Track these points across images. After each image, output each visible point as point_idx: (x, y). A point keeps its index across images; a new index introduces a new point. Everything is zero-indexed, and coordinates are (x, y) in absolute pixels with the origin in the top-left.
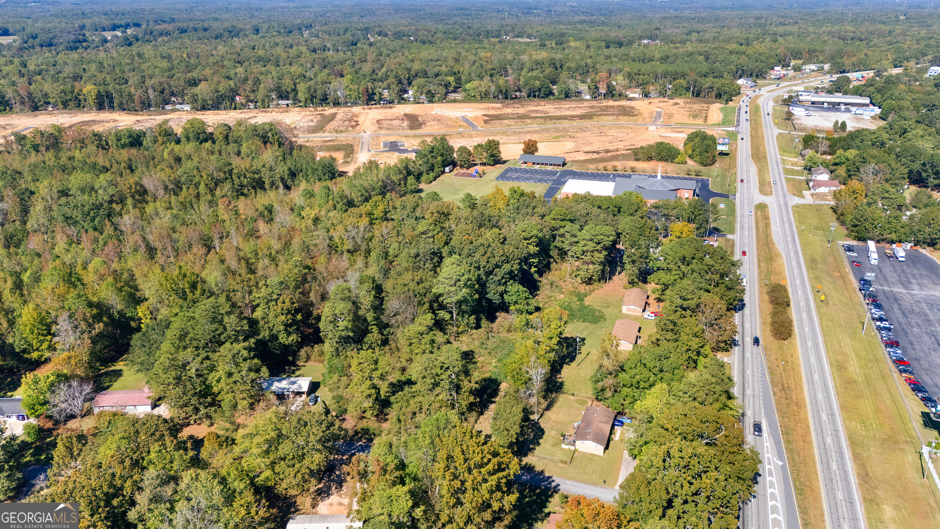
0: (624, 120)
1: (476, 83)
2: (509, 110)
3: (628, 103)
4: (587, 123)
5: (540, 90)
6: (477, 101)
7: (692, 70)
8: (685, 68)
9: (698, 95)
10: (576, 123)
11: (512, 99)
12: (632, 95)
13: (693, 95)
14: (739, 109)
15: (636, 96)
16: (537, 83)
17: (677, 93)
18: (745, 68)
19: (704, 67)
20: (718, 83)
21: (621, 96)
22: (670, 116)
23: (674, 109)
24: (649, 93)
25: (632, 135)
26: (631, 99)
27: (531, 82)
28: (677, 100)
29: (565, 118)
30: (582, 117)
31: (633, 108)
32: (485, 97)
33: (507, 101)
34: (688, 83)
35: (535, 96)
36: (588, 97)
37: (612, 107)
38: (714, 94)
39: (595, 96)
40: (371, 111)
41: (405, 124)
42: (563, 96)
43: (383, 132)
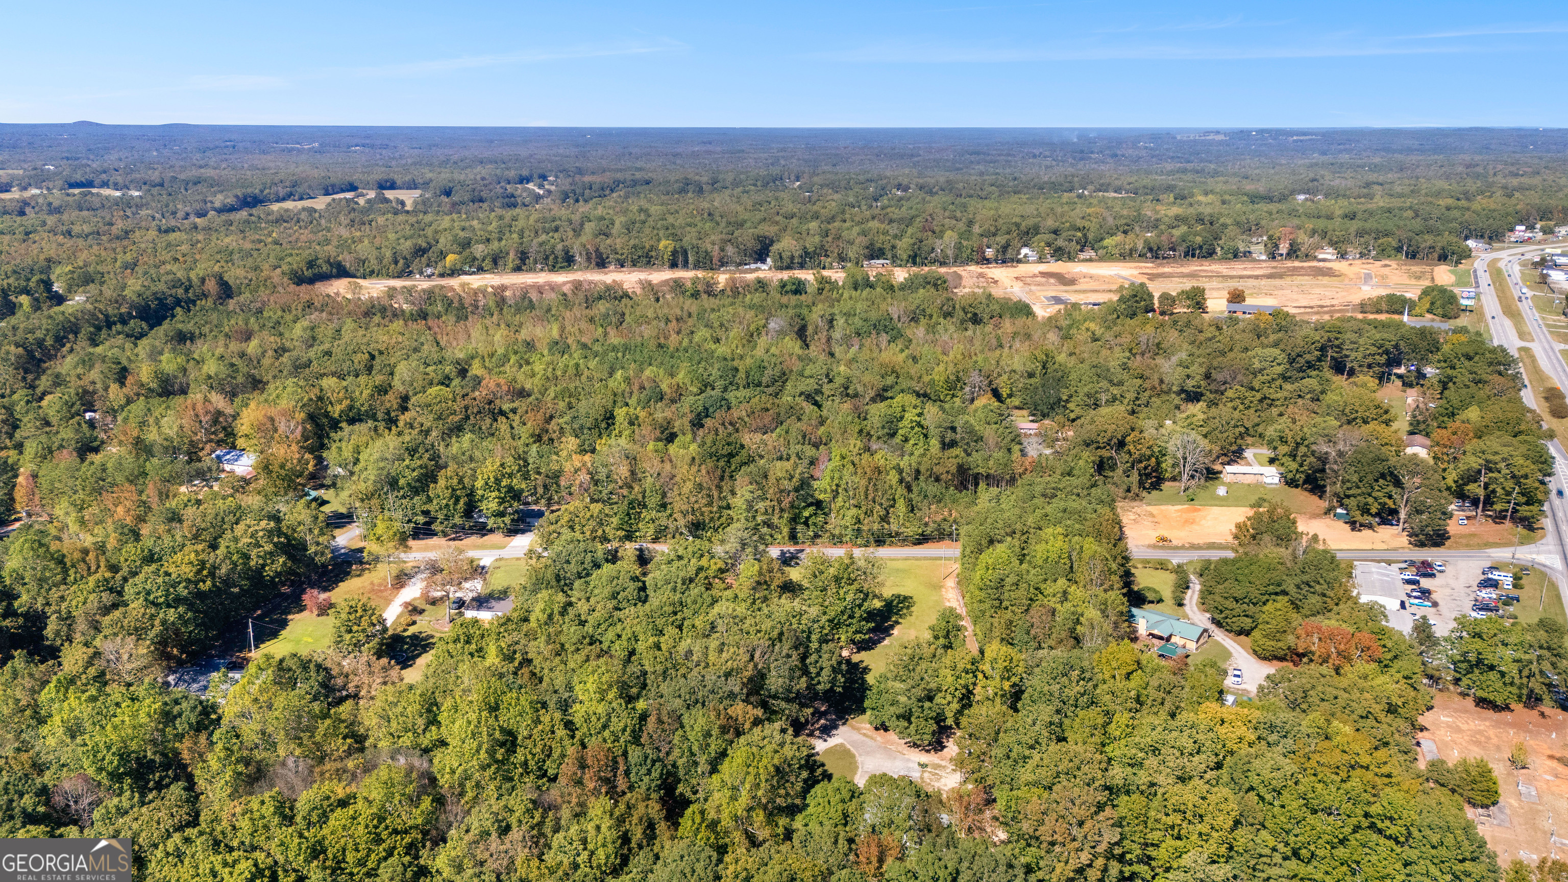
0: (1325, 280)
1: (1119, 238)
2: (1167, 270)
3: (1321, 264)
4: (1278, 282)
5: (1201, 247)
6: (1118, 260)
7: (1399, 227)
8: (1390, 226)
9: (1414, 257)
10: (1264, 282)
11: (1164, 258)
12: (1321, 256)
13: (1407, 256)
14: (1475, 271)
15: (1329, 257)
16: (1199, 239)
17: (1383, 253)
18: (1472, 227)
19: (1417, 224)
20: (1441, 242)
21: (1307, 257)
22: (1384, 277)
23: (1386, 271)
24: (1346, 253)
25: (1344, 294)
26: (1324, 260)
27: (1191, 238)
28: (1387, 262)
29: (1249, 277)
30: (1270, 276)
31: (1331, 269)
32: (1127, 255)
33: (1158, 261)
34: (1400, 241)
35: (1193, 256)
36: (1264, 257)
37: (1302, 268)
38: (1436, 255)
39: (1272, 256)
40: (993, 270)
41: (1052, 281)
42: (1230, 256)
43: (1033, 288)
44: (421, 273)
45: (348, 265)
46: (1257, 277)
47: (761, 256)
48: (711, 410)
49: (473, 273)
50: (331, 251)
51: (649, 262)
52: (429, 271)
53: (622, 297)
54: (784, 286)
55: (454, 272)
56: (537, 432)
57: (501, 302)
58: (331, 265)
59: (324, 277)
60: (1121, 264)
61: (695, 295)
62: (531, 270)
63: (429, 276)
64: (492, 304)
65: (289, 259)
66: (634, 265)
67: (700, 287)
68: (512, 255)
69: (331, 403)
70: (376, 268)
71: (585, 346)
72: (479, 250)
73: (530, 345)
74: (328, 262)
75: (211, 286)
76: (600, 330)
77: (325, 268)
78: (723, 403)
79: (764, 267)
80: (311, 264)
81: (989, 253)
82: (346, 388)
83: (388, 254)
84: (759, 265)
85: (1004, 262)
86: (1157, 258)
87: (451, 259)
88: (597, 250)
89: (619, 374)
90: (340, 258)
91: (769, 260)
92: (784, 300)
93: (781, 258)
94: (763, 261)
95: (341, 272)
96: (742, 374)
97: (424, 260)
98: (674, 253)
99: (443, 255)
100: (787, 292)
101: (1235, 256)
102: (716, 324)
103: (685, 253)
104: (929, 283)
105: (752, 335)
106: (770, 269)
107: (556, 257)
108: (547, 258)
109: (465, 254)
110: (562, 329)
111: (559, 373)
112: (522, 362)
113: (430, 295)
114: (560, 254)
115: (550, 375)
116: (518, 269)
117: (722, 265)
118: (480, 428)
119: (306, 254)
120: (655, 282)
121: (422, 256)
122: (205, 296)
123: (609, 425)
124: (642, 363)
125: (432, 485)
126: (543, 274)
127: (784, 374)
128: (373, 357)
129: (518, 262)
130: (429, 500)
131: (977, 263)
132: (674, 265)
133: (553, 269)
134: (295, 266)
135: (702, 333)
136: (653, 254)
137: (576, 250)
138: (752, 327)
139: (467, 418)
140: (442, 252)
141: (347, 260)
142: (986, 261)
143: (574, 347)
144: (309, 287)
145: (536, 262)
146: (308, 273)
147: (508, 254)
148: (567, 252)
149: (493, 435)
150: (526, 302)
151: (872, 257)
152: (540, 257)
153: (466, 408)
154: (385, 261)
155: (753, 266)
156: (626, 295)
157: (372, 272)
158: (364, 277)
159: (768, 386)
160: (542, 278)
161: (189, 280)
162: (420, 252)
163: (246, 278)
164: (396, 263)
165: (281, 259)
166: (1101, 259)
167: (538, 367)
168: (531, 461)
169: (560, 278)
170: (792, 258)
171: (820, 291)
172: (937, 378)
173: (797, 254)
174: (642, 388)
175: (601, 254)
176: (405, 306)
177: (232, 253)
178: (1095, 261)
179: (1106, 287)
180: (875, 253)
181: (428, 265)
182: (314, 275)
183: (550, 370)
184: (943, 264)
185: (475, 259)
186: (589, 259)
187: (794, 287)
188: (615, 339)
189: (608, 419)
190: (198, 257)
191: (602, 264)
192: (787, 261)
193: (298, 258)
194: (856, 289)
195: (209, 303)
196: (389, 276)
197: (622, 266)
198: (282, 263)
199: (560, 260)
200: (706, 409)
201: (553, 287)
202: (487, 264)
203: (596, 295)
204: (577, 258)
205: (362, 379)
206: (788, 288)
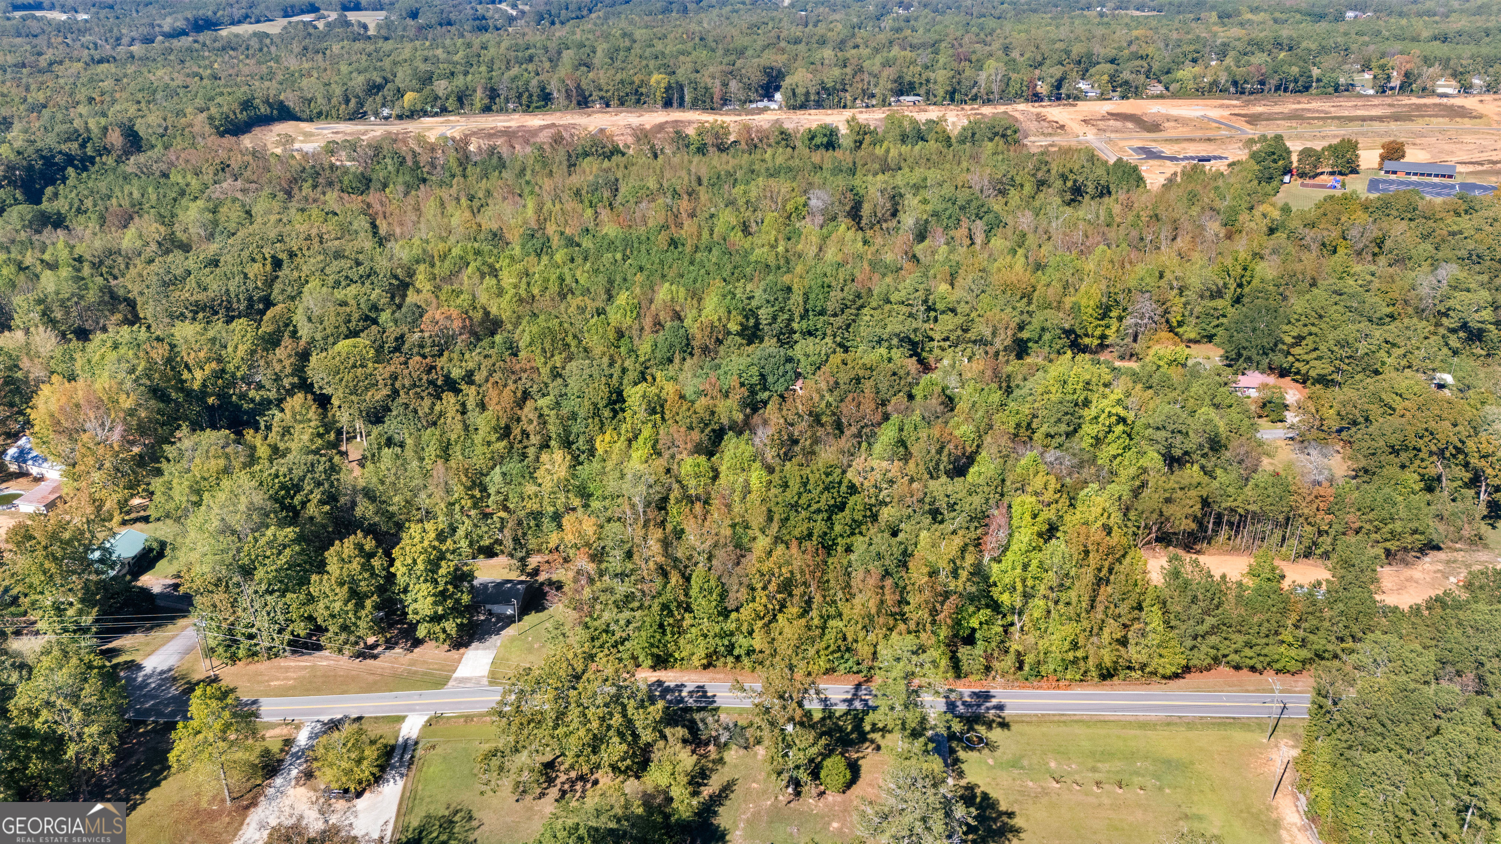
0: (1468, 123)
1: (1198, 68)
2: (1260, 109)
3: (1445, 100)
5: (1296, 80)
6: (1196, 97)
10: (1393, 126)
11: (1251, 94)
12: (1441, 90)
15: (1451, 91)
16: (1294, 70)
21: (1426, 91)
24: (1469, 86)
26: (1447, 95)
27: (1285, 68)
29: (1371, 118)
30: (1396, 118)
31: (1459, 107)
33: (1246, 97)
35: (1286, 90)
36: (1371, 92)
37: (1425, 105)
39: (1382, 90)
40: (1049, 109)
41: (1130, 125)
42: (1331, 90)
43: (1113, 136)
44: (376, 114)
45: (291, 105)
46: (1380, 119)
47: (768, 89)
48: (770, 379)
49: (436, 114)
50: (271, 88)
51: (638, 101)
52: (386, 112)
53: (612, 154)
54: (812, 138)
55: (412, 114)
56: (503, 424)
57: (465, 159)
58: (270, 105)
59: (266, 121)
60: (1200, 102)
61: (702, 150)
62: (502, 110)
63: (386, 118)
64: (453, 163)
65: (219, 100)
66: (622, 104)
67: (709, 140)
68: (479, 94)
69: (187, 366)
70: (324, 109)
71: (571, 242)
72: (441, 87)
73: (497, 237)
74: (267, 102)
75: (115, 138)
76: (589, 212)
77: (264, 110)
78: (789, 366)
79: (773, 106)
80: (247, 105)
81: (1042, 88)
82: (213, 340)
83: (338, 91)
84: (766, 103)
85: (1059, 99)
86: (1243, 93)
87: (409, 97)
88: (578, 87)
89: (622, 298)
90: (282, 97)
91: (778, 96)
92: (816, 157)
93: (794, 94)
94: (770, 98)
95: (285, 114)
96: (797, 297)
97: (379, 98)
98: (668, 88)
99: (400, 93)
100: (818, 147)
101: (1336, 90)
102: (741, 202)
103: (681, 88)
104: (996, 134)
105: (789, 217)
106: (780, 108)
107: (531, 96)
108: (520, 96)
109: (426, 92)
110: (540, 208)
111: (536, 291)
112: (486, 269)
113: (377, 151)
114: (535, 91)
115: (524, 294)
116: (487, 109)
117: (725, 104)
118: (416, 411)
119: (242, 93)
120: (648, 127)
121: (377, 94)
122: (107, 151)
123: (615, 413)
124: (651, 274)
125: (314, 578)
126: (516, 116)
127: (859, 296)
128: (277, 264)
129: (487, 101)
130: (311, 599)
131: (1027, 100)
132: (668, 104)
133: (528, 108)
134: (225, 109)
135: (727, 218)
136: (643, 90)
137: (553, 87)
138: (789, 207)
139: (395, 393)
140: (398, 90)
141: (290, 99)
142: (1037, 98)
143: (556, 241)
144: (233, 139)
145: (507, 100)
146: (243, 116)
147: (475, 91)
148: (543, 89)
149: (435, 424)
150: (495, 160)
151: (900, 93)
152: (513, 94)
153: (394, 377)
154: (334, 101)
155: (760, 105)
156: (616, 151)
157: (320, 114)
158: (310, 120)
159: (835, 315)
160: (515, 121)
161: (88, 130)
162: (374, 89)
163: (160, 126)
164: (347, 101)
165: (212, 99)
166: (1175, 96)
167: (508, 279)
168: (492, 490)
169: (535, 121)
170: (807, 94)
171: (859, 144)
172: (1084, 302)
173: (812, 90)
174: (658, 325)
175: (583, 91)
176: (348, 164)
177: (155, 91)
178: (1168, 97)
179: (1199, 134)
180: (903, 88)
181: (384, 105)
182: (250, 118)
183: (523, 286)
184: (988, 101)
185: (437, 98)
186: (568, 97)
187: (825, 140)
188: (610, 229)
189: (615, 402)
190: (117, 95)
191: (583, 102)
192: (801, 99)
193: (230, 98)
194: (903, 141)
195: (110, 161)
196: (339, 118)
197: (608, 105)
198: (211, 104)
199: (535, 98)
200: (763, 377)
201: (527, 136)
202: (451, 104)
203: (580, 150)
204: (555, 95)
205: (240, 324)
206: (818, 141)
